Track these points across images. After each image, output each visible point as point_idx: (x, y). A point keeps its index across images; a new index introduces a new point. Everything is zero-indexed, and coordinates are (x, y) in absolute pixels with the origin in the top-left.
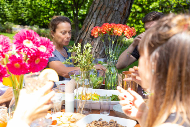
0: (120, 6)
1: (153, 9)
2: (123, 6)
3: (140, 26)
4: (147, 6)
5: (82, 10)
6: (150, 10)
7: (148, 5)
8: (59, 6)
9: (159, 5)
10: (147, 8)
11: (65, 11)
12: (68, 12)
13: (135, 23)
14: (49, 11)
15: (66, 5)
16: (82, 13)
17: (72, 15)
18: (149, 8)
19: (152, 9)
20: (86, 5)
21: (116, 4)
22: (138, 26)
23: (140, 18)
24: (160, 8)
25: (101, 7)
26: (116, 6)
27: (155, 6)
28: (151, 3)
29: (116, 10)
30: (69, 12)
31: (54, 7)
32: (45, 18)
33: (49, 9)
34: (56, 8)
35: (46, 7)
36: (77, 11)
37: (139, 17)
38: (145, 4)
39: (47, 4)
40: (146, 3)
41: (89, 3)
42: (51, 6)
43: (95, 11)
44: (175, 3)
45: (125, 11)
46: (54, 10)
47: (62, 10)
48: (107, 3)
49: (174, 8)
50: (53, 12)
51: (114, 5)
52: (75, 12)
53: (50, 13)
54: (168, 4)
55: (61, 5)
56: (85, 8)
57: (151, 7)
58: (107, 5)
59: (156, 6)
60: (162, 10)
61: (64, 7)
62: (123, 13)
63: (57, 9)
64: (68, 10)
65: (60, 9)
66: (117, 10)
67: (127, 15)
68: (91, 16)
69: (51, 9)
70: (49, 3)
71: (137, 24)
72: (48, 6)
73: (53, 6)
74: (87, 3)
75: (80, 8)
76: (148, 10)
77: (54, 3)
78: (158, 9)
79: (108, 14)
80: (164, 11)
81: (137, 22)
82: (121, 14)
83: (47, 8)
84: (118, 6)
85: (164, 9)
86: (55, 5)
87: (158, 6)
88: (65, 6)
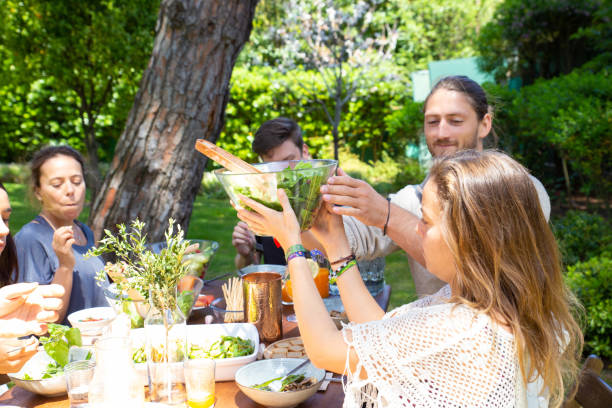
0: (200, 108)
1: (261, 110)
2: (207, 109)
3: (236, 147)
4: (247, 103)
5: (100, 117)
6: (254, 110)
7: (249, 100)
8: (44, 111)
9: (273, 100)
10: (248, 108)
11: (61, 119)
12: (67, 122)
13: (225, 140)
14: (20, 123)
15: (62, 105)
16: (102, 124)
17: (78, 130)
18: (252, 107)
19: (258, 110)
20: (110, 105)
21: (189, 105)
22: (231, 146)
23: (234, 130)
24: (275, 107)
25: (156, 114)
26: (192, 108)
27: (264, 101)
28: (256, 97)
29: (191, 119)
30: (70, 123)
31: (34, 113)
32: (12, 139)
33: (20, 117)
34: (38, 115)
35: (13, 112)
36: (92, 120)
37: (233, 126)
38: (241, 99)
39: (15, 105)
40: (245, 96)
41: (117, 100)
42: (25, 111)
43: (142, 123)
44: (303, 95)
45: (212, 119)
46: (33, 119)
47: (53, 119)
48: (168, 103)
49: (304, 106)
50: (31, 124)
51: (186, 107)
52: (86, 121)
53: (24, 126)
54: (290, 97)
55: (49, 107)
56: (107, 111)
57: (256, 104)
58: (170, 107)
59: (267, 101)
60: (279, 109)
61: (56, 111)
62: (207, 124)
63: (41, 115)
64: (67, 118)
65: (48, 116)
66: (195, 118)
67: (216, 128)
68: (132, 133)
69: (26, 116)
70: (21, 104)
71: (228, 143)
72: (18, 109)
73: (29, 110)
74: (113, 101)
75: (98, 113)
76: (251, 111)
77: (32, 103)
78: (271, 108)
79: (173, 126)
80: (283, 112)
81: (229, 139)
82: (203, 127)
83: (16, 116)
84: (195, 108)
85: (283, 108)
86: (34, 107)
87: (271, 103)
88: (59, 109)
